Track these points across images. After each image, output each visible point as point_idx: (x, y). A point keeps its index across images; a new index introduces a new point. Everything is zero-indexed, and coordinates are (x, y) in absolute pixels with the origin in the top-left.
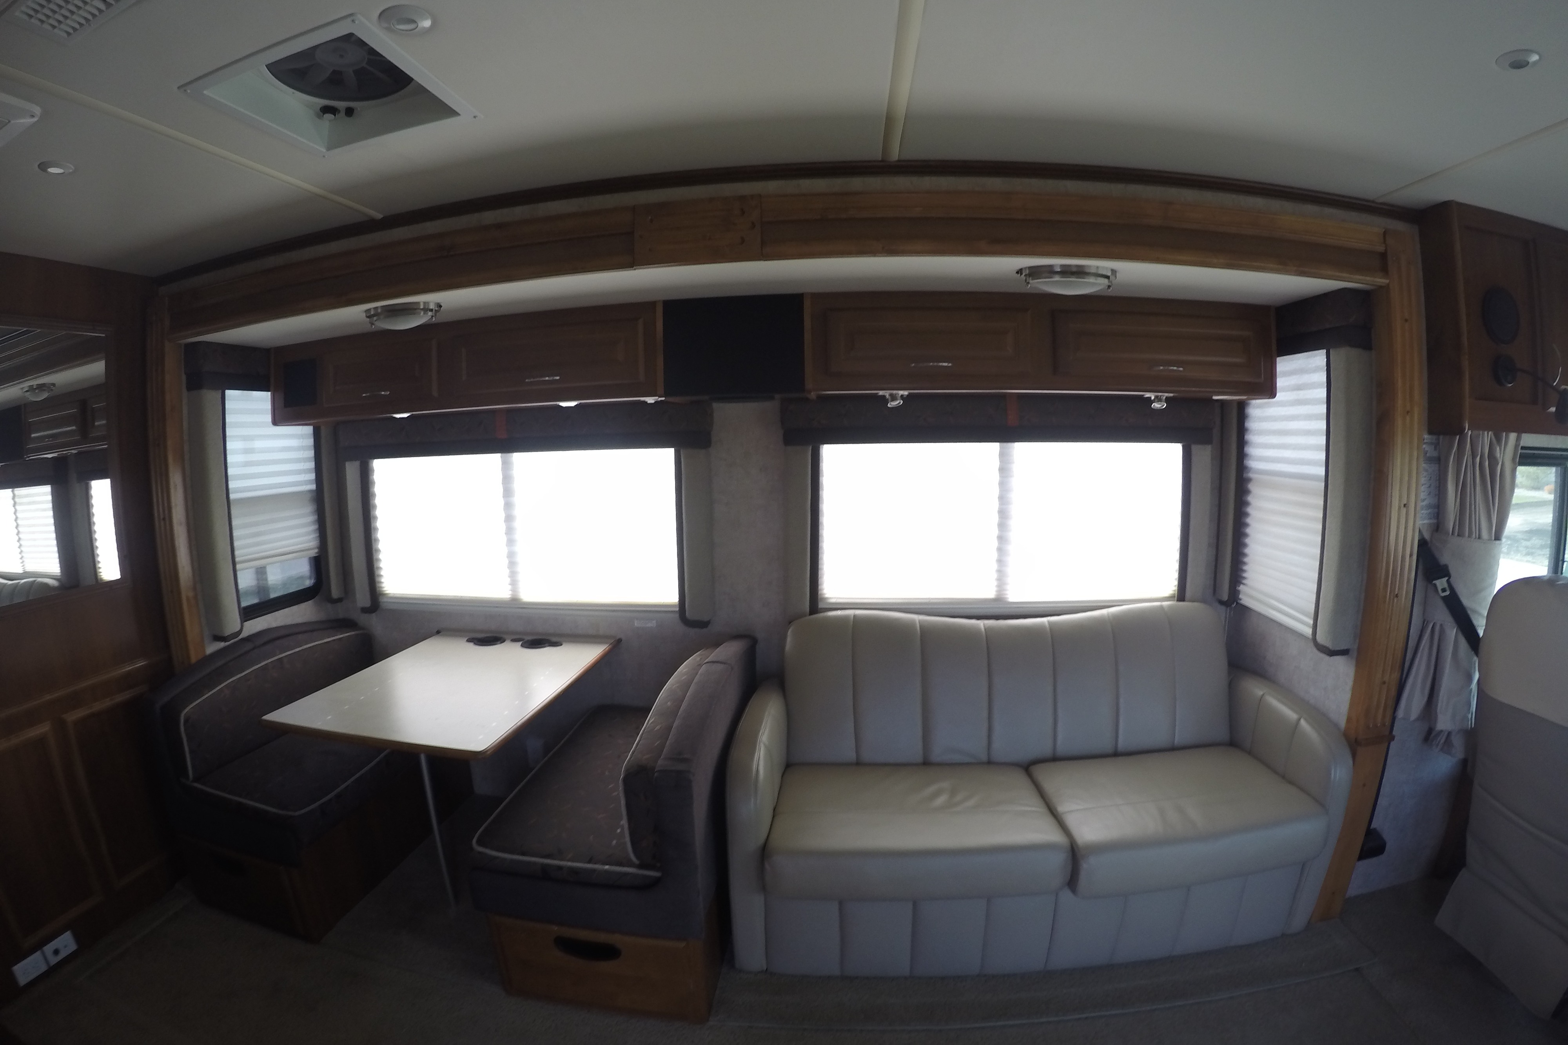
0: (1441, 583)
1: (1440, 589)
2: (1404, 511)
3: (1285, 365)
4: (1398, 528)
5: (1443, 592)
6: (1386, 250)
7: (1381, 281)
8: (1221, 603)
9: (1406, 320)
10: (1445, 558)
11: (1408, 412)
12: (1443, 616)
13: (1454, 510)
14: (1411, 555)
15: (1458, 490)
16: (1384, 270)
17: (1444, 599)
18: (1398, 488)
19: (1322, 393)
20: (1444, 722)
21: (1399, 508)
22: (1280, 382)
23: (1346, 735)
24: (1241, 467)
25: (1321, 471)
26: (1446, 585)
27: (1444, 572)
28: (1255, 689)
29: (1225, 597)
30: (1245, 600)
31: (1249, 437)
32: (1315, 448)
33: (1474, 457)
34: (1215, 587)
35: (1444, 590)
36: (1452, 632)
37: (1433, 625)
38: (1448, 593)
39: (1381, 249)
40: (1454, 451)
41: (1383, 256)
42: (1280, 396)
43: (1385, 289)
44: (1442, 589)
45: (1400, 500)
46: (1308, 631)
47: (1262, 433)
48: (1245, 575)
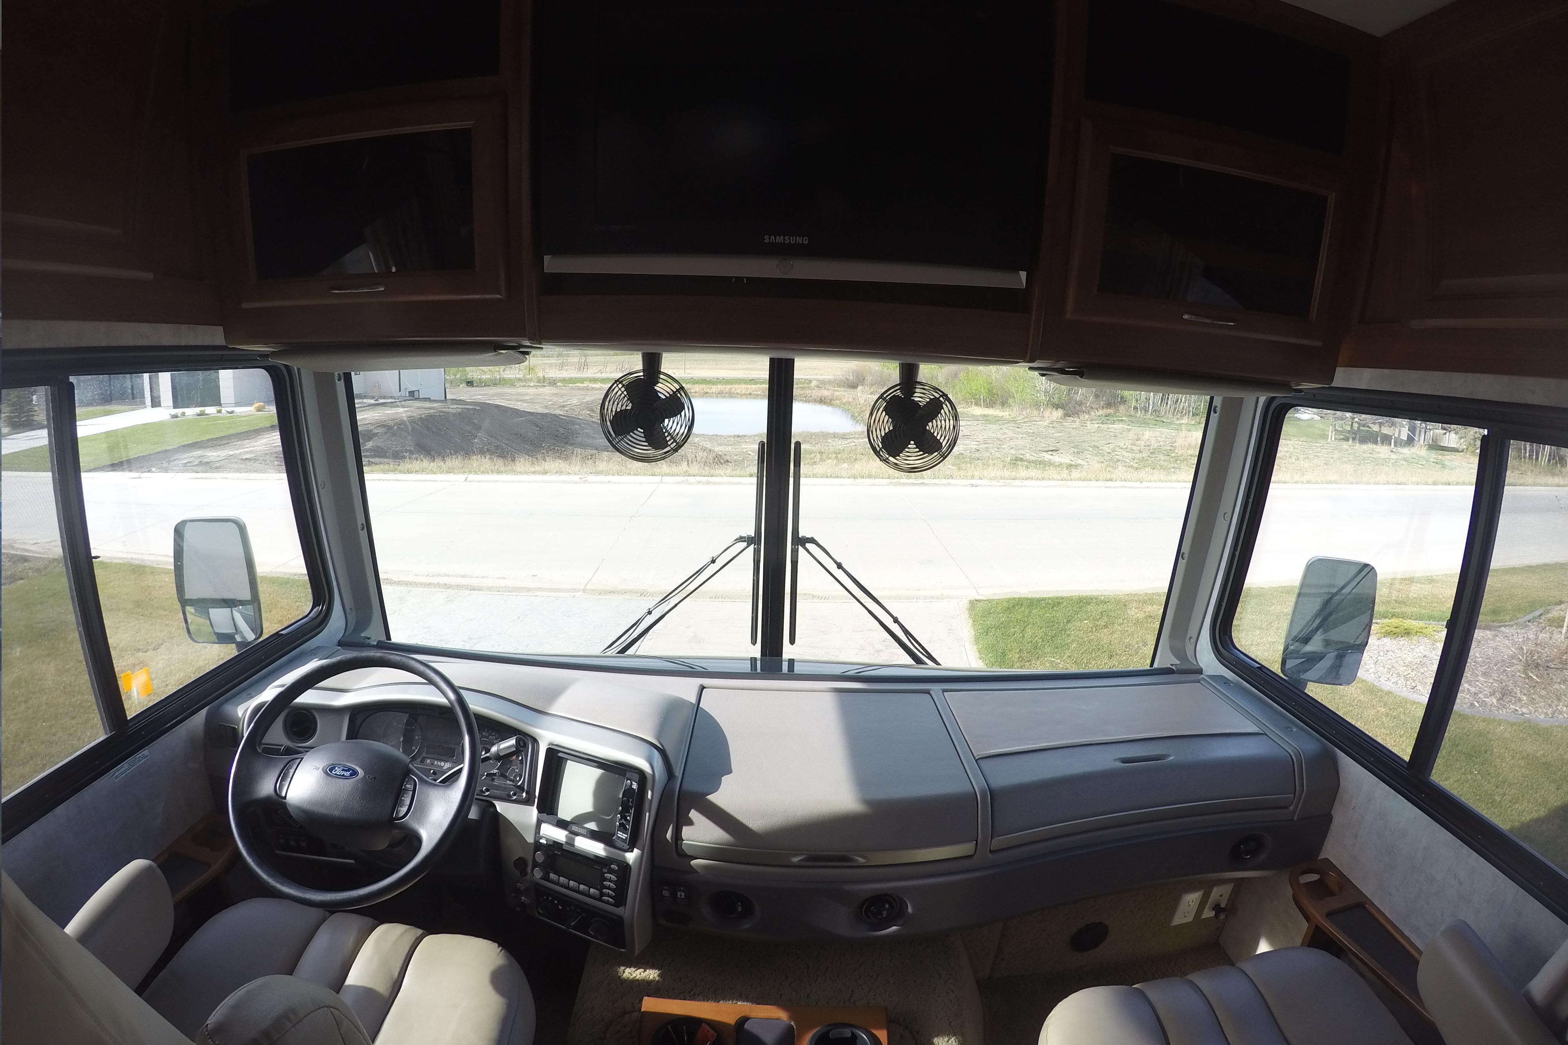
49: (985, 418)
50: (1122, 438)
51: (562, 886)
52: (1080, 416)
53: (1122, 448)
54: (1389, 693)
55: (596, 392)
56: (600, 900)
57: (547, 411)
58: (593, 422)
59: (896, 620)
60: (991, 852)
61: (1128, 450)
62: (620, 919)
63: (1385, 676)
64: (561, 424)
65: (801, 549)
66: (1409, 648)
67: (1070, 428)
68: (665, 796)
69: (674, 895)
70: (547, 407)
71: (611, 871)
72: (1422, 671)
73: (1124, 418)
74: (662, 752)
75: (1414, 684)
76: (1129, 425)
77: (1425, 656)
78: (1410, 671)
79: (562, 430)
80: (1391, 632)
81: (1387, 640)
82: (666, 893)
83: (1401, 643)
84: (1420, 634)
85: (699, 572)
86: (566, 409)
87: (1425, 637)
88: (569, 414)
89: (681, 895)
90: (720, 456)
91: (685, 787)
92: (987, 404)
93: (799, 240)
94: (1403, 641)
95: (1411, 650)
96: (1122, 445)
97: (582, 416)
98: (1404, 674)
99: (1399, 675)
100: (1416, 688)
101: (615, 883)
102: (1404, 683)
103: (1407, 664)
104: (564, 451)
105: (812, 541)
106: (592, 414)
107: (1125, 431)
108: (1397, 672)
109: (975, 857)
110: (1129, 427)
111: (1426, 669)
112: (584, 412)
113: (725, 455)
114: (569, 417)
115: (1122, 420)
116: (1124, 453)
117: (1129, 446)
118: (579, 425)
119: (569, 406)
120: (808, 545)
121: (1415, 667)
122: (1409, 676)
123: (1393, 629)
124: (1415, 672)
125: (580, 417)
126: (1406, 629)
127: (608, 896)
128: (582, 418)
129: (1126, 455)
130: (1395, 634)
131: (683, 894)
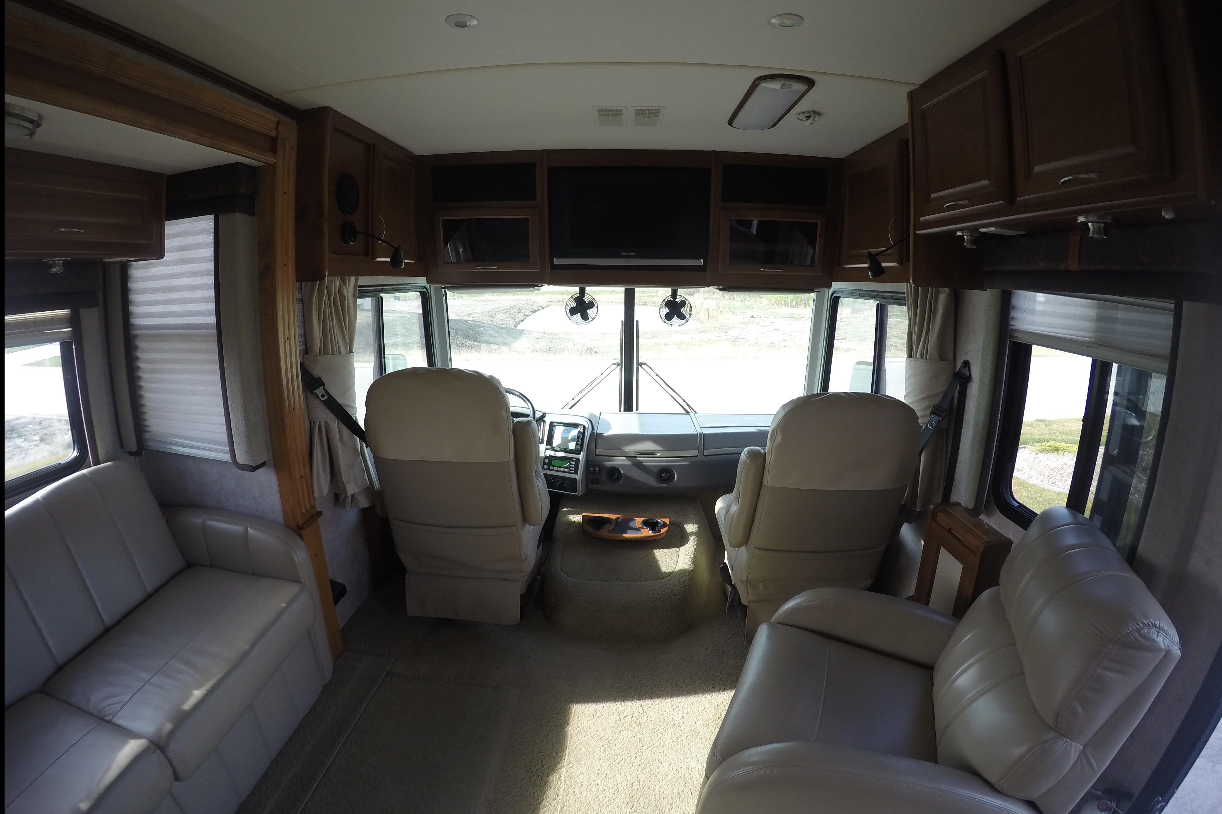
0: (319, 391)
1: (320, 396)
2: (287, 342)
3: (172, 228)
4: (286, 357)
5: (323, 397)
6: (277, 136)
7: (271, 160)
8: (131, 454)
9: (285, 193)
10: (317, 372)
11: (285, 265)
12: (324, 415)
13: (319, 336)
14: (297, 376)
15: (321, 321)
16: (274, 151)
17: (324, 402)
18: (282, 326)
19: (209, 252)
20: (351, 489)
21: (285, 340)
22: (168, 243)
23: (287, 525)
24: (127, 325)
25: (212, 320)
26: (324, 392)
27: (319, 382)
28: (196, 519)
29: (134, 447)
30: (153, 445)
31: (133, 297)
32: (204, 300)
33: (329, 296)
34: (120, 440)
35: (323, 396)
36: (335, 425)
37: (319, 424)
38: (326, 397)
39: (273, 134)
40: (316, 293)
41: (274, 140)
42: (168, 256)
43: (273, 166)
44: (321, 396)
45: (284, 335)
46: (227, 457)
47: (144, 291)
48: (147, 423)
49: (792, 316)
50: (895, 328)
51: (555, 471)
52: (864, 313)
53: (895, 336)
54: (1033, 485)
55: (494, 303)
56: (569, 473)
57: (458, 318)
58: (494, 325)
59: (684, 400)
60: (704, 456)
61: (899, 337)
62: (576, 479)
63: (1035, 476)
64: (470, 327)
65: (640, 367)
66: (1056, 459)
67: (856, 322)
68: (592, 434)
69: (594, 469)
70: (458, 315)
71: (573, 461)
72: (1061, 473)
73: (898, 314)
74: (591, 421)
75: (1054, 481)
76: (901, 319)
77: (1065, 464)
78: (1052, 473)
79: (471, 332)
80: (1045, 449)
81: (1041, 455)
82: (592, 469)
83: (1051, 456)
84: (1066, 451)
85: (594, 380)
86: (473, 316)
87: (1069, 452)
88: (475, 319)
89: (597, 469)
90: (591, 348)
91: (598, 432)
92: (793, 305)
93: (632, 254)
94: (1052, 455)
95: (1057, 460)
96: (894, 334)
97: (485, 321)
98: (1048, 475)
99: (1044, 475)
100: (1055, 484)
101: (574, 465)
102: (1048, 480)
103: (1052, 468)
104: (474, 347)
105: (645, 364)
106: (492, 320)
107: (898, 323)
108: (1043, 474)
109: (698, 457)
110: (901, 320)
111: (1064, 471)
112: (486, 318)
113: (595, 347)
114: (475, 322)
115: (897, 315)
116: (896, 340)
117: (901, 335)
118: (483, 327)
119: (475, 314)
120: (643, 366)
121: (1056, 470)
122: (1052, 475)
123: (1047, 448)
124: (1056, 473)
125: (484, 322)
126: (1056, 447)
127: (572, 470)
128: (485, 322)
129: (898, 341)
130: (1048, 450)
131: (598, 469)
